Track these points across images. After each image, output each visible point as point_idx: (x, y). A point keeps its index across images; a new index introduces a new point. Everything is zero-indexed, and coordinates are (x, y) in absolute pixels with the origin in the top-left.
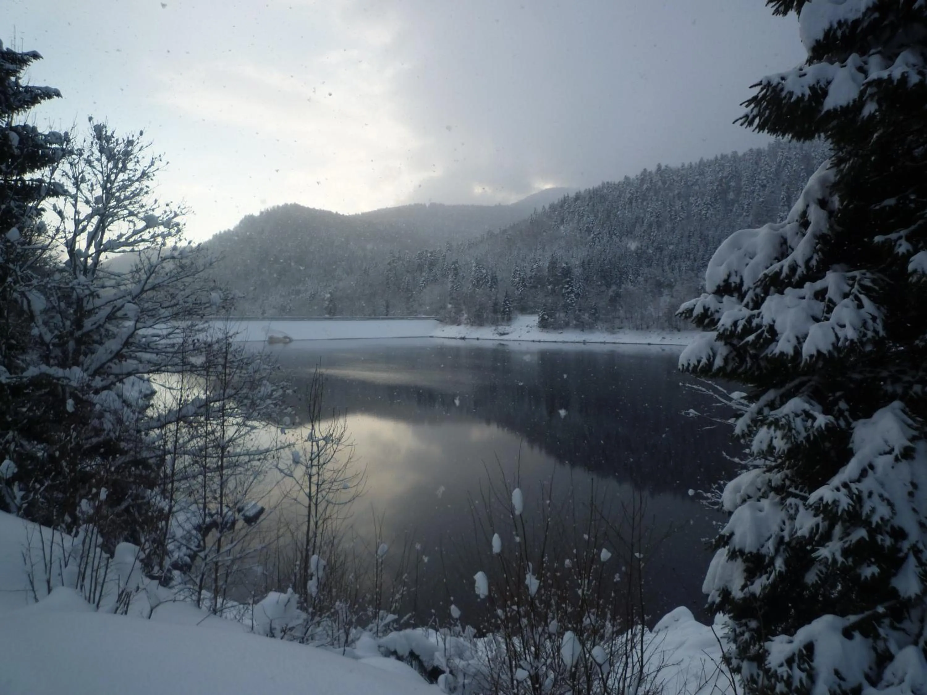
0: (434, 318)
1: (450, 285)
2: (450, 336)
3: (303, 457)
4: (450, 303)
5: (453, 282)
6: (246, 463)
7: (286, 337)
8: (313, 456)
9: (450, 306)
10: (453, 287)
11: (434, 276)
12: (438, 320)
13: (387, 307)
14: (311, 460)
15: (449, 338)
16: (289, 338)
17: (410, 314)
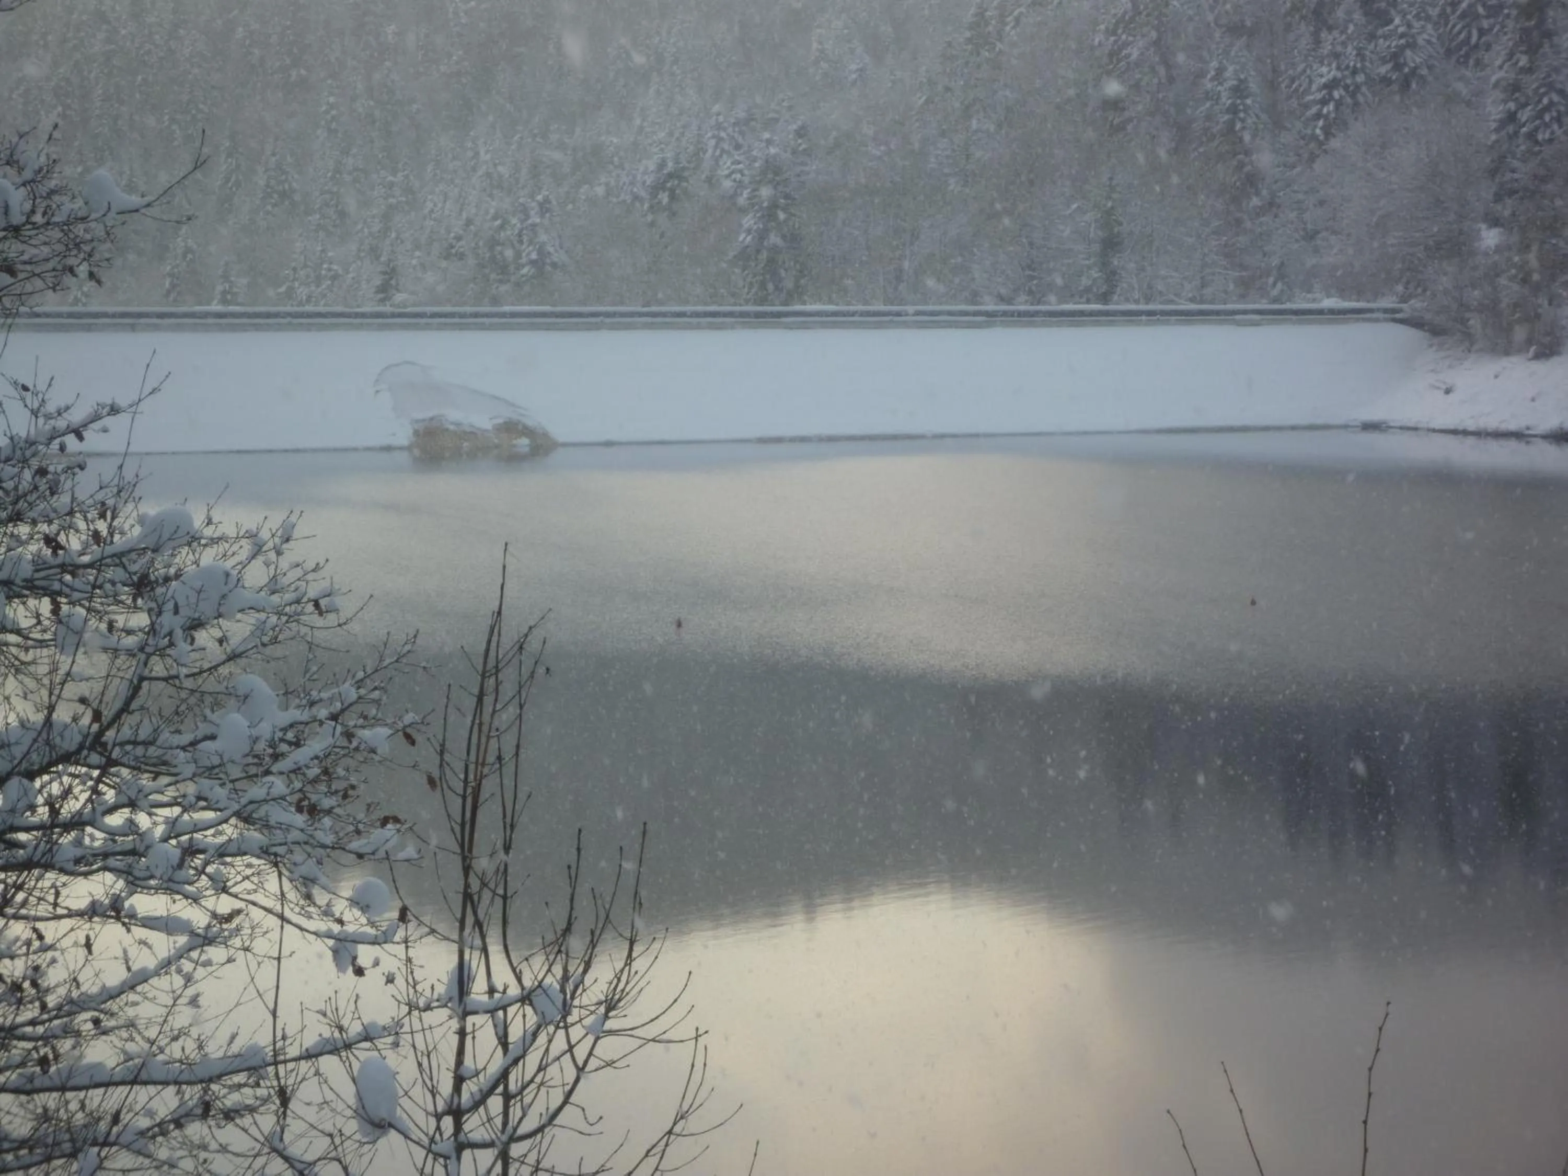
0: (1393, 316)
1: (1495, 109)
2: (1492, 423)
3: (418, 1092)
4: (1495, 222)
5: (1515, 88)
6: (161, 1129)
7: (511, 428)
8: (470, 1089)
9: (1490, 238)
10: (1511, 117)
11: (1396, 59)
12: (1415, 323)
13: (1111, 244)
14: (457, 1113)
15: (1478, 434)
16: (527, 432)
17: (1246, 286)
